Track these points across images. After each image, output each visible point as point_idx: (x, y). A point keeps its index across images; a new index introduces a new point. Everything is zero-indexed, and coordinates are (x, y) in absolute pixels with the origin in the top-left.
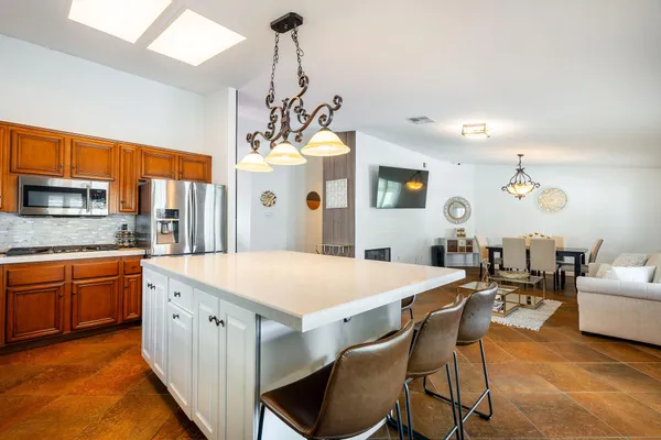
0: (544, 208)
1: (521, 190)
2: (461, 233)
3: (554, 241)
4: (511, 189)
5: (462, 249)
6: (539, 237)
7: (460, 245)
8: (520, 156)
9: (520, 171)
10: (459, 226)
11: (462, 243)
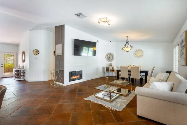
0: (137, 56)
1: (128, 49)
2: (111, 65)
3: (139, 68)
4: (124, 49)
5: (111, 71)
6: (133, 66)
7: (110, 69)
8: (127, 37)
9: (127, 42)
10: (110, 63)
11: (111, 68)
